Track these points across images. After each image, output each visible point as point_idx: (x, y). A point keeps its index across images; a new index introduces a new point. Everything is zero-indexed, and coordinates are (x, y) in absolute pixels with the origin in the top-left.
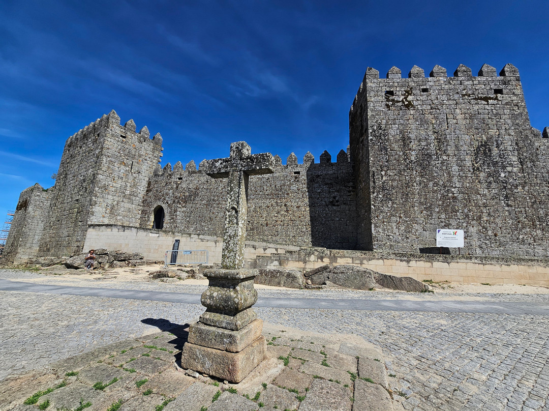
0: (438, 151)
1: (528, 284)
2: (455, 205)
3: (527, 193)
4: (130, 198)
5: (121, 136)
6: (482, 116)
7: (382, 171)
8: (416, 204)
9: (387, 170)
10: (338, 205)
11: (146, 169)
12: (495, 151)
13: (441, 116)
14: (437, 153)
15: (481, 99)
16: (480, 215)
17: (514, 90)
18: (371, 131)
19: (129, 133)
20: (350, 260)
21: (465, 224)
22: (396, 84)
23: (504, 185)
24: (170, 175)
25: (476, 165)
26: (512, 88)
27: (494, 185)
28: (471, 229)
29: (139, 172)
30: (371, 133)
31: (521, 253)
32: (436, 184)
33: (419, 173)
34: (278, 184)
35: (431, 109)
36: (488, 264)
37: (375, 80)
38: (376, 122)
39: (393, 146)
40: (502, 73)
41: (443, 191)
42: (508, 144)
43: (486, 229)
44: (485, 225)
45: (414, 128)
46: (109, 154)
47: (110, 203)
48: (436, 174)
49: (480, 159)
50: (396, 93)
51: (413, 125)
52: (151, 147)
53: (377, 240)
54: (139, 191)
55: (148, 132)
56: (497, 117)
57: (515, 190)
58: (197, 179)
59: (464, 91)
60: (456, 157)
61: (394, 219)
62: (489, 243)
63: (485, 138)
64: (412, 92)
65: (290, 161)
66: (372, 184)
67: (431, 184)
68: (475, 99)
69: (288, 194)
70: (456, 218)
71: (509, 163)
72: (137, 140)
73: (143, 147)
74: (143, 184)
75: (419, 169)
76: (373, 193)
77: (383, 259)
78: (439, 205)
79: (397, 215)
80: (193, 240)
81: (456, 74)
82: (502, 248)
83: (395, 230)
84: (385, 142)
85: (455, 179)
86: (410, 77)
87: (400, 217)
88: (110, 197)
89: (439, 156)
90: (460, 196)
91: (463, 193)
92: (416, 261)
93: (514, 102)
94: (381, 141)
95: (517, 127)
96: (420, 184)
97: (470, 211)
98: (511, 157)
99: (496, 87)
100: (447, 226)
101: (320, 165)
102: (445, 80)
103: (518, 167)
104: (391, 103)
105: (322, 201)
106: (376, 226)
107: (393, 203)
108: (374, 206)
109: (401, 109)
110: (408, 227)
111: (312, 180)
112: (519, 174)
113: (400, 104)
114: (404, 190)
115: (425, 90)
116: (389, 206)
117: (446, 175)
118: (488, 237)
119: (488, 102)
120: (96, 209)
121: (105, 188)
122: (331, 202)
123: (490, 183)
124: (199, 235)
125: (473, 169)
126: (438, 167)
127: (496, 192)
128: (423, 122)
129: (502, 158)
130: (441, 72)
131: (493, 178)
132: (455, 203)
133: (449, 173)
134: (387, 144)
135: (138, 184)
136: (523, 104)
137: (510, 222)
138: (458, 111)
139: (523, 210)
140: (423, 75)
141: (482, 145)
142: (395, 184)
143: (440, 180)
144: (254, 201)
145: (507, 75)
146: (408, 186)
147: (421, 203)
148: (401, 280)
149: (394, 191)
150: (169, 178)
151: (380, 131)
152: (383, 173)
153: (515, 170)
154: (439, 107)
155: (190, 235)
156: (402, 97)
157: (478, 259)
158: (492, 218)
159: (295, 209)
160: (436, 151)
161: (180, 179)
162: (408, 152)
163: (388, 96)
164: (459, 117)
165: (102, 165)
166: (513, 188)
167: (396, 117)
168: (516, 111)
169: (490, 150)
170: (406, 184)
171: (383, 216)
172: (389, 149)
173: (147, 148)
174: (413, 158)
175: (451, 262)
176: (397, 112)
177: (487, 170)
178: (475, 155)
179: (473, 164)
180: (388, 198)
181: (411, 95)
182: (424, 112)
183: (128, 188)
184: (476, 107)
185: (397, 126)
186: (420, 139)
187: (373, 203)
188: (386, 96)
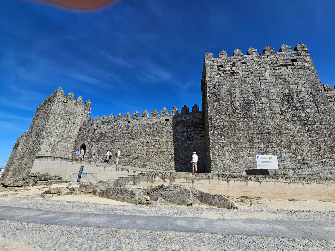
0: (255, 101)
1: (328, 200)
2: (271, 138)
3: (324, 128)
4: (66, 139)
5: (64, 102)
6: (284, 77)
7: (216, 116)
8: (241, 137)
9: (220, 115)
10: (193, 140)
11: (78, 122)
12: (296, 99)
13: (255, 78)
14: (254, 102)
15: (282, 66)
16: (290, 144)
17: (305, 59)
18: (208, 90)
19: (69, 100)
20: (184, 180)
21: (279, 152)
22: (224, 61)
23: (306, 122)
24: (91, 124)
25: (283, 109)
26: (303, 58)
27: (298, 122)
28: (284, 155)
29: (74, 123)
30: (209, 91)
31: (326, 173)
32: (255, 123)
33: (242, 116)
34: (155, 127)
35: (249, 74)
36: (292, 183)
37: (211, 59)
38: (212, 84)
39: (224, 99)
40: (296, 49)
41: (261, 128)
42: (305, 93)
43: (295, 155)
44: (294, 151)
45: (237, 87)
46: (54, 113)
47: (52, 143)
48: (254, 117)
49: (286, 105)
50: (224, 66)
51: (237, 85)
52: (83, 108)
53: (214, 164)
54: (73, 135)
55: (82, 99)
56: (295, 76)
57: (315, 126)
58: (107, 126)
59: (270, 62)
60: (268, 104)
61: (226, 148)
62: (299, 166)
63: (287, 91)
64: (235, 65)
65: (162, 113)
66: (210, 125)
67: (251, 123)
68: (278, 66)
69: (161, 134)
70: (272, 147)
71: (308, 106)
72: (74, 104)
73: (78, 108)
74: (76, 130)
75: (242, 113)
76: (211, 131)
77: (209, 179)
78: (259, 138)
79: (228, 145)
80: (92, 166)
81: (264, 52)
82: (310, 169)
83: (228, 157)
84: (218, 96)
85: (269, 119)
86: (233, 56)
87: (231, 147)
88: (53, 139)
89: (256, 104)
90: (273, 131)
91: (275, 129)
92: (235, 180)
93: (306, 66)
94: (215, 96)
95: (310, 82)
96: (244, 123)
97: (281, 141)
98: (308, 102)
99: (292, 58)
100: (265, 153)
101: (182, 114)
102: (257, 56)
103: (314, 109)
104: (221, 72)
105: (182, 137)
106: (213, 154)
107: (225, 137)
108: (212, 140)
109: (228, 76)
110: (236, 154)
111: (176, 124)
112: (316, 114)
113: (227, 72)
114: (233, 128)
115: (243, 63)
116: (223, 139)
117: (262, 117)
118: (298, 161)
119: (287, 67)
120: (42, 146)
121: (50, 133)
122: (189, 138)
123: (295, 121)
124: (95, 162)
125: (281, 112)
126: (255, 112)
127: (300, 127)
128: (243, 83)
129: (301, 103)
130: (254, 52)
131: (297, 117)
132: (270, 136)
133: (264, 115)
134: (219, 98)
135: (73, 131)
136: (312, 67)
137: (314, 149)
138: (267, 74)
139: (323, 140)
140: (242, 54)
141: (286, 95)
142: (226, 124)
143: (258, 120)
144: (139, 139)
145: (299, 50)
146: (235, 125)
147: (245, 137)
148: (214, 197)
149: (226, 129)
150: (91, 126)
151: (215, 90)
152: (217, 117)
153: (312, 111)
154: (254, 73)
155: (90, 162)
156: (229, 68)
157: (284, 178)
158: (299, 147)
159: (165, 144)
160: (254, 101)
161: (97, 126)
162: (234, 102)
163: (219, 68)
164: (268, 78)
165: (49, 119)
166: (313, 124)
167: (225, 80)
168: (308, 72)
169: (292, 99)
170: (233, 124)
171: (219, 147)
172: (221, 101)
173: (80, 109)
174: (238, 106)
175: (261, 181)
176: (225, 78)
177: (291, 112)
178: (282, 102)
179: (281, 108)
180: (221, 134)
181: (234, 67)
182: (244, 76)
183: (66, 133)
184: (279, 71)
185: (226, 86)
186: (242, 93)
187: (211, 137)
188: (218, 68)
